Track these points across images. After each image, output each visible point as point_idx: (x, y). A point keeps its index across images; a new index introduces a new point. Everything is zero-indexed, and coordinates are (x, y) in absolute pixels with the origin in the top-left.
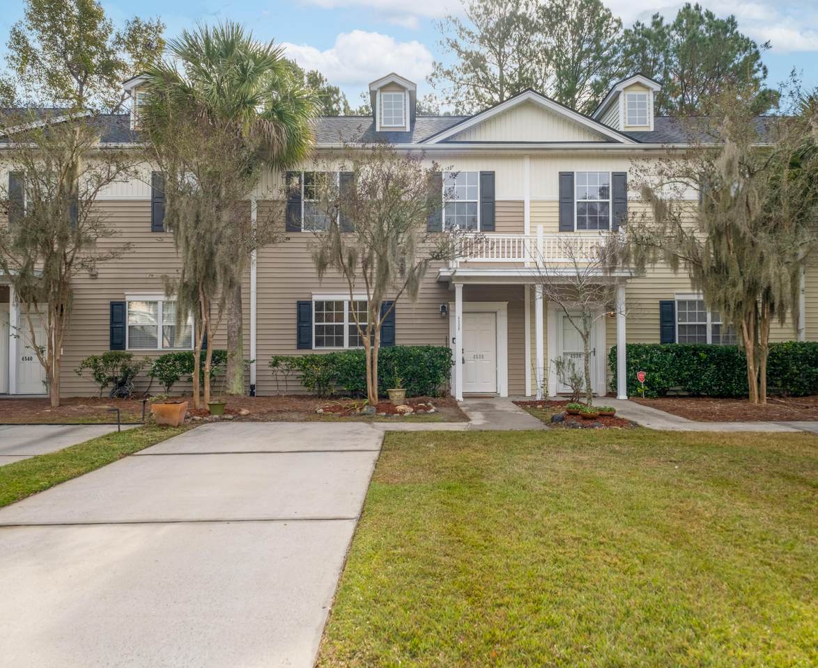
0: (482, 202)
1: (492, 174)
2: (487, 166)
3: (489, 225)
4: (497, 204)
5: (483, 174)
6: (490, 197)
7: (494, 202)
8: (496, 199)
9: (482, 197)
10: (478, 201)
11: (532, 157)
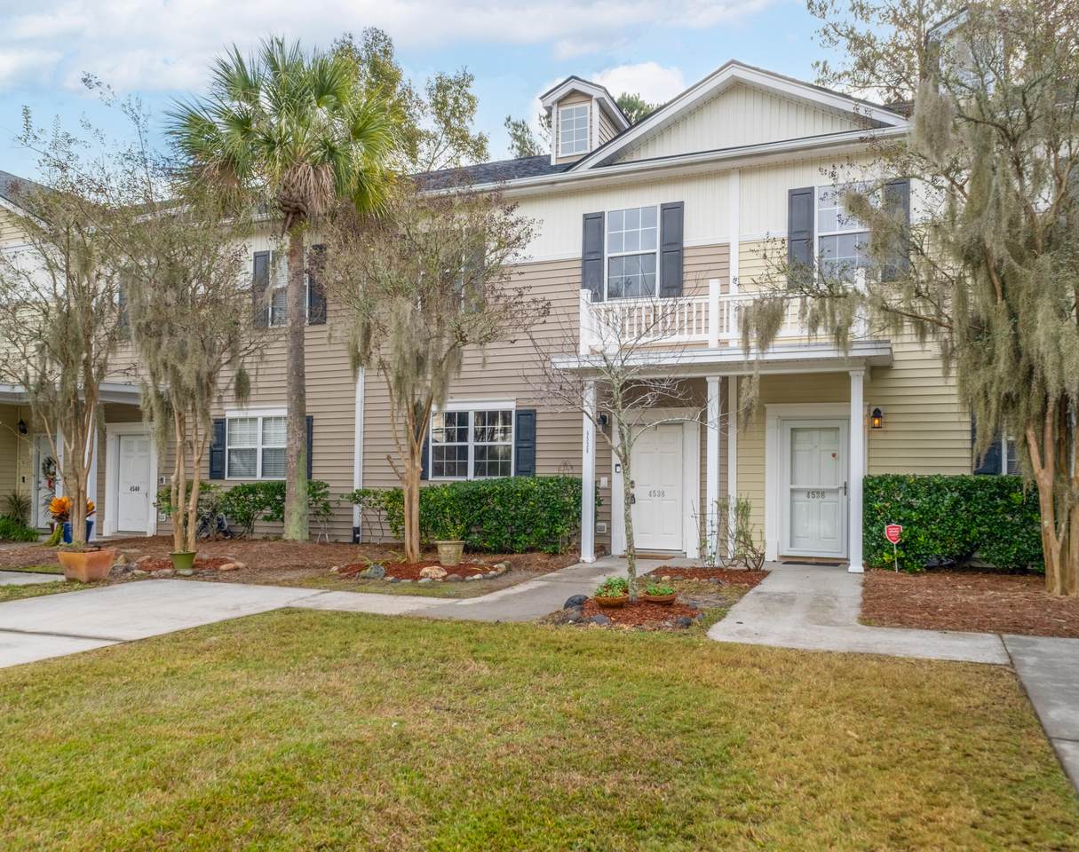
0: (663, 252)
1: (679, 207)
2: (670, 195)
3: (673, 286)
4: (686, 253)
5: (665, 208)
6: (676, 244)
7: (681, 250)
8: (685, 245)
9: (663, 245)
10: (657, 250)
11: (742, 171)
